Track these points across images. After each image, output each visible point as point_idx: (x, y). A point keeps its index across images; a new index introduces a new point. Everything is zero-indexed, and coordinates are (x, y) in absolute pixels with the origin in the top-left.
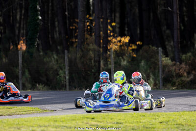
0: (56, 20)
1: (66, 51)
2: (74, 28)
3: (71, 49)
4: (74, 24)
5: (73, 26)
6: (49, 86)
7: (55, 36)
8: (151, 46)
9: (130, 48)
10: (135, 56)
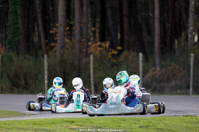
0: (36, 24)
1: (46, 56)
2: (54, 32)
3: (50, 53)
4: (54, 29)
5: (53, 30)
6: (28, 90)
7: (35, 40)
8: (131, 52)
9: (110, 53)
10: (115, 61)
